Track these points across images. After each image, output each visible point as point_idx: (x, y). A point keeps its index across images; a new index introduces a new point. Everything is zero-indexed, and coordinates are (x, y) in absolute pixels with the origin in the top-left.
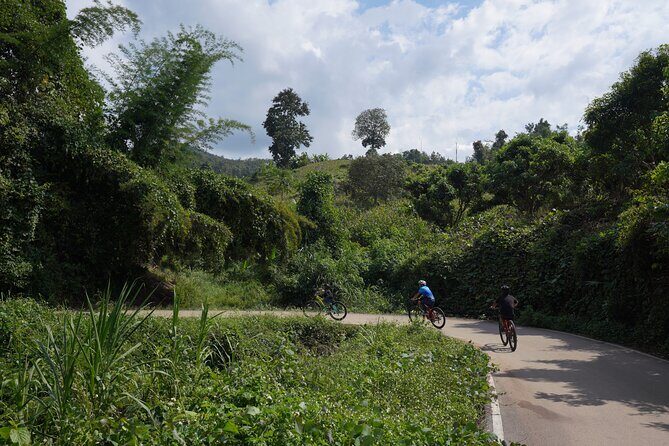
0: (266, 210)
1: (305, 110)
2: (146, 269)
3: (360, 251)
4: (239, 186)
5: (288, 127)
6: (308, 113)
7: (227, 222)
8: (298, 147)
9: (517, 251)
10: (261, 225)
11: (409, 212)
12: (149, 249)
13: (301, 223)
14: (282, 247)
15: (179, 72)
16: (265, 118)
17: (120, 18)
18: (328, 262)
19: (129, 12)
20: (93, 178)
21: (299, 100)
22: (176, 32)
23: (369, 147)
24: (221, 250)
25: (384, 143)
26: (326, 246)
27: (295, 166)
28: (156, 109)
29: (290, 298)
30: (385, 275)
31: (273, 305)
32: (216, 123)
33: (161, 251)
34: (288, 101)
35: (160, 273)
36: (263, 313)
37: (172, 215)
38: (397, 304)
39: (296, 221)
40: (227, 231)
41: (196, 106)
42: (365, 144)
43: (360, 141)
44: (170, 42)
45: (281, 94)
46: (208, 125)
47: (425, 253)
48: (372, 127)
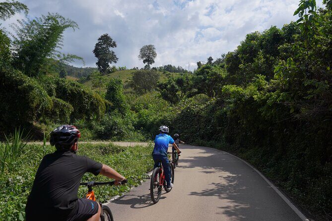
0: (90, 97)
1: (114, 45)
2: (32, 124)
3: (135, 115)
4: (77, 86)
5: (106, 53)
6: (116, 46)
7: (71, 102)
8: (111, 63)
9: (197, 115)
10: (87, 104)
11: (159, 97)
12: (33, 115)
13: (106, 103)
14: (97, 113)
15: (48, 33)
16: (94, 48)
17: (18, 7)
18: (119, 120)
19: (23, 5)
20: (6, 83)
21: (111, 40)
22: (46, 15)
23: (146, 63)
24: (68, 116)
25: (154, 62)
26: (119, 113)
27: (109, 72)
28: (36, 49)
29: (101, 136)
30: (144, 126)
31: (92, 139)
32: (66, 56)
33: (39, 116)
34: (106, 40)
35: (39, 126)
36: (86, 143)
37: (43, 100)
38: (148, 138)
39: (103, 102)
40: (71, 106)
41: (56, 49)
42: (144, 62)
43: (142, 60)
44: (43, 20)
45: (102, 37)
46: (62, 57)
47: (161, 116)
48: (148, 54)
